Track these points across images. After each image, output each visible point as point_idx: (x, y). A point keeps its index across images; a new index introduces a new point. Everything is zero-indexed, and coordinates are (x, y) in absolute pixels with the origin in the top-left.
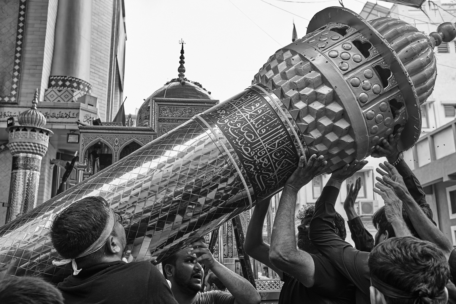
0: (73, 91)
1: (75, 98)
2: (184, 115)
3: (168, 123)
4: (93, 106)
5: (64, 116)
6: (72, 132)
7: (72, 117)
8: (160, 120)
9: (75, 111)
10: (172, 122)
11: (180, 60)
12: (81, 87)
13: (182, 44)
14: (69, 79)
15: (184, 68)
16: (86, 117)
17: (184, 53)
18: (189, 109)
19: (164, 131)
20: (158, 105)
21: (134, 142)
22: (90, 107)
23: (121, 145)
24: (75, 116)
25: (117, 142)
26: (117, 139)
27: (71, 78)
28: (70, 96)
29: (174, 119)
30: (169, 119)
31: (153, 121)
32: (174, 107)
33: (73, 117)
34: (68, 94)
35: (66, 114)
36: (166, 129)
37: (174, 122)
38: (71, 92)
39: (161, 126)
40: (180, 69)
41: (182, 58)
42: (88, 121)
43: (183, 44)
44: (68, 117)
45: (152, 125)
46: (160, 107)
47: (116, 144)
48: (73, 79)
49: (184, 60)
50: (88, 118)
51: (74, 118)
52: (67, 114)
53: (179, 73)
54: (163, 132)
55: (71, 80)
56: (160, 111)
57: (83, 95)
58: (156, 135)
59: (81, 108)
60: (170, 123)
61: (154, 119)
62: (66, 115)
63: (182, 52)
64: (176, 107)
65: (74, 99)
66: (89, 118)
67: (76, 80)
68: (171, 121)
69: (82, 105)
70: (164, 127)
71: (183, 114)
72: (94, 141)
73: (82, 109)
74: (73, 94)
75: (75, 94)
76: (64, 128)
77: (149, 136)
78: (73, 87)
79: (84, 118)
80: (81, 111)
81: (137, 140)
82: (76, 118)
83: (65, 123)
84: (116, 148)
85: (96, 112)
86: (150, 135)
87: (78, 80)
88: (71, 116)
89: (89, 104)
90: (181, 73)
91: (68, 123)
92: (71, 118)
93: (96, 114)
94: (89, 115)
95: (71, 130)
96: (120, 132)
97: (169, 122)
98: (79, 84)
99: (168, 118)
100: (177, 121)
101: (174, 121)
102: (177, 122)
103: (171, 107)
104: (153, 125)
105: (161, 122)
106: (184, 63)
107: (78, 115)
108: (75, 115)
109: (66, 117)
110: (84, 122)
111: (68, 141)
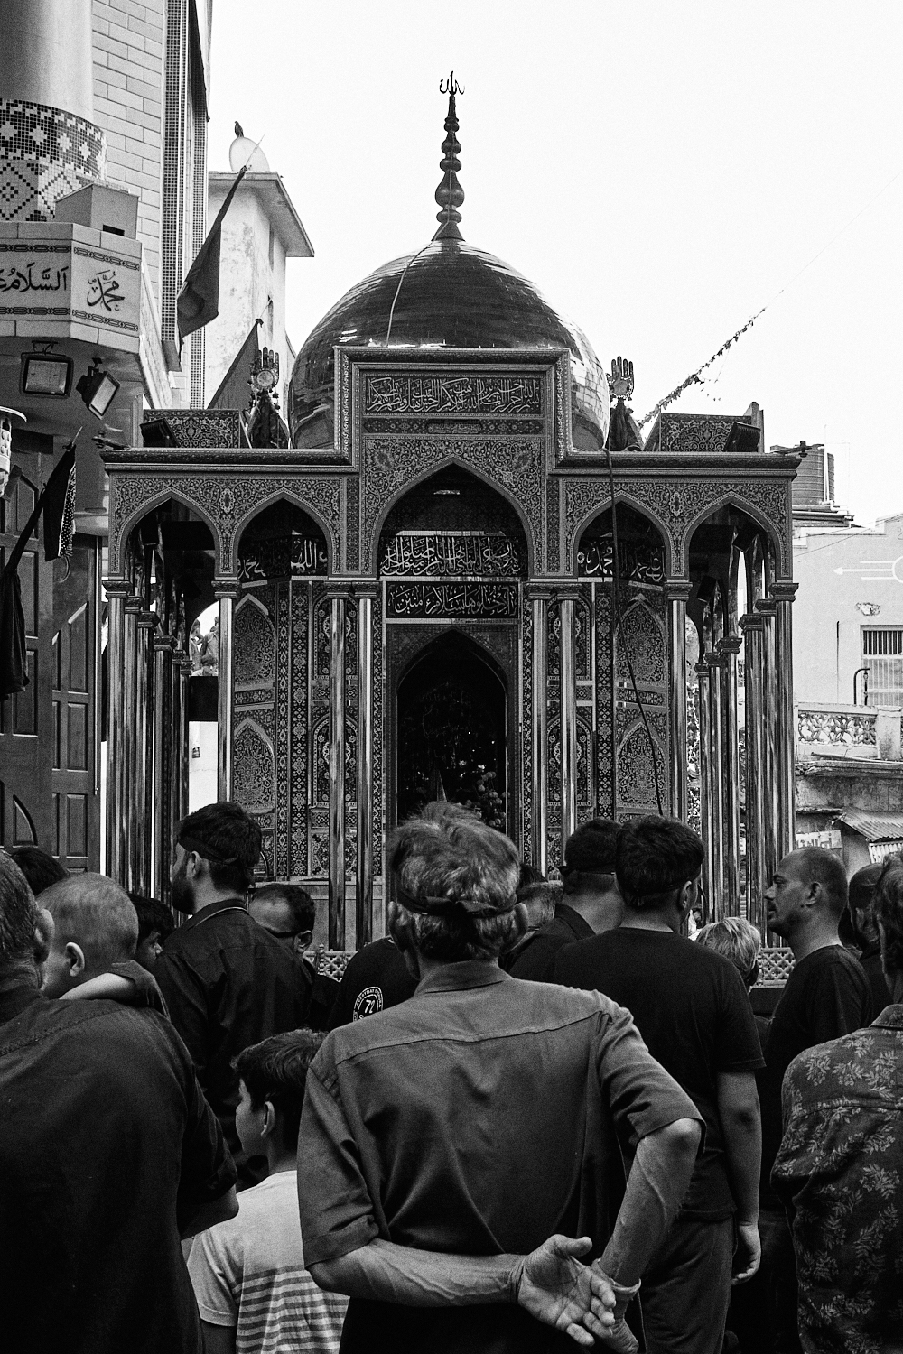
0: (36, 170)
1: (47, 199)
2: (449, 404)
3: (394, 436)
4: (120, 232)
5: (9, 281)
6: (39, 348)
7: (41, 287)
8: (368, 426)
9: (54, 261)
10: (408, 431)
11: (444, 156)
12: (64, 142)
13: (448, 95)
14: (13, 110)
15: (459, 187)
16: (96, 284)
17: (457, 129)
18: (465, 384)
19: (381, 462)
20: (362, 371)
21: (283, 500)
22: (110, 240)
23: (242, 512)
24: (53, 281)
25: (227, 501)
26: (227, 491)
27: (19, 108)
28: (24, 192)
29: (415, 421)
30: (398, 419)
31: (346, 429)
32: (414, 378)
33: (47, 288)
34: (15, 181)
35: (13, 271)
36: (388, 455)
37: (416, 432)
38: (27, 173)
39: (371, 445)
40: (444, 191)
41: (451, 146)
42: (107, 299)
43: (452, 93)
44: (23, 285)
45: (341, 444)
46: (367, 378)
47: (227, 510)
48: (28, 112)
49: (458, 156)
50: (105, 288)
51: (50, 291)
52: (19, 275)
53: (441, 209)
54: (379, 465)
55: (20, 115)
56: (367, 393)
57: (77, 186)
58: (355, 476)
59: (74, 245)
60: (401, 435)
61: (350, 422)
62: (15, 277)
63: (451, 123)
64: (423, 379)
65: (41, 206)
66: (110, 286)
67: (43, 115)
68: (404, 426)
69: (81, 234)
70: (383, 447)
71: (445, 402)
72: (155, 498)
73: (78, 251)
74: (37, 181)
75: (43, 180)
76: (11, 332)
77: (334, 482)
78: (29, 146)
79: (89, 287)
80: (75, 257)
81: (293, 495)
82: (57, 288)
83: (14, 311)
84: (227, 523)
85: (137, 261)
86: (336, 478)
87: (49, 114)
88: (37, 279)
89: (106, 229)
90: (447, 206)
91: (25, 311)
92: (35, 288)
93: (137, 267)
94: (109, 275)
95: (36, 341)
96: (237, 467)
97: (400, 431)
98: (52, 129)
99: (396, 416)
100: (427, 427)
101: (416, 427)
102: (427, 432)
103: (406, 378)
104: (346, 442)
105: (371, 430)
106: (459, 167)
107: (64, 275)
108: (52, 274)
109: (15, 285)
110: (90, 305)
111: (30, 383)
